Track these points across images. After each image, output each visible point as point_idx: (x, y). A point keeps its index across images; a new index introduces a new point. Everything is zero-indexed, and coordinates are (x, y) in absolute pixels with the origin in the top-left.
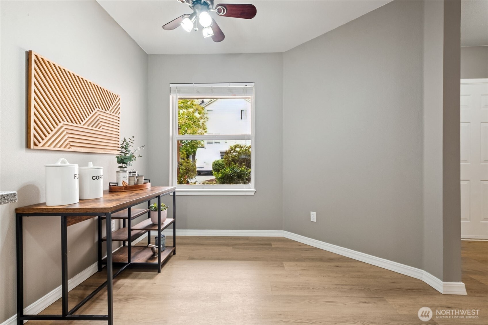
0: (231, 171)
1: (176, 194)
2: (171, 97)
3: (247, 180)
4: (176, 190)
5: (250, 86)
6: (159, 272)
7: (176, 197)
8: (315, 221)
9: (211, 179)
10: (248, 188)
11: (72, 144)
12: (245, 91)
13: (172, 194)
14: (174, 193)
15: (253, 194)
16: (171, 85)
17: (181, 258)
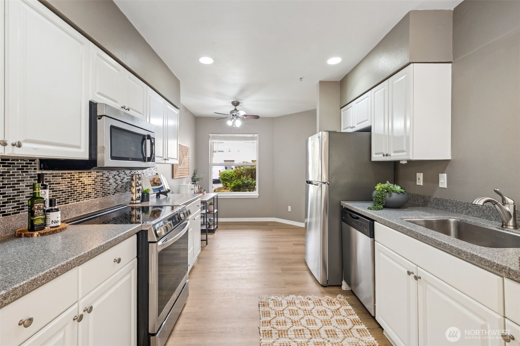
0: (241, 182)
1: (218, 198)
2: (210, 141)
3: (254, 189)
4: (218, 195)
5: (255, 135)
6: (214, 233)
7: (218, 199)
8: (290, 211)
9: (219, 188)
10: (255, 194)
11: (180, 175)
12: (253, 139)
13: (216, 198)
14: (217, 197)
15: (257, 197)
16: (210, 135)
17: (221, 229)
